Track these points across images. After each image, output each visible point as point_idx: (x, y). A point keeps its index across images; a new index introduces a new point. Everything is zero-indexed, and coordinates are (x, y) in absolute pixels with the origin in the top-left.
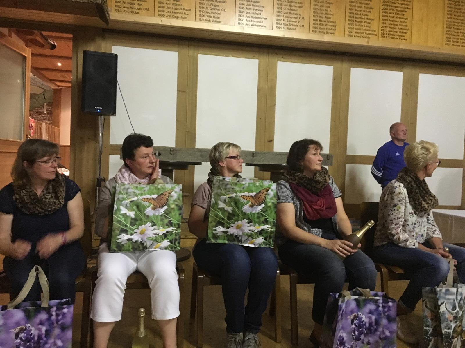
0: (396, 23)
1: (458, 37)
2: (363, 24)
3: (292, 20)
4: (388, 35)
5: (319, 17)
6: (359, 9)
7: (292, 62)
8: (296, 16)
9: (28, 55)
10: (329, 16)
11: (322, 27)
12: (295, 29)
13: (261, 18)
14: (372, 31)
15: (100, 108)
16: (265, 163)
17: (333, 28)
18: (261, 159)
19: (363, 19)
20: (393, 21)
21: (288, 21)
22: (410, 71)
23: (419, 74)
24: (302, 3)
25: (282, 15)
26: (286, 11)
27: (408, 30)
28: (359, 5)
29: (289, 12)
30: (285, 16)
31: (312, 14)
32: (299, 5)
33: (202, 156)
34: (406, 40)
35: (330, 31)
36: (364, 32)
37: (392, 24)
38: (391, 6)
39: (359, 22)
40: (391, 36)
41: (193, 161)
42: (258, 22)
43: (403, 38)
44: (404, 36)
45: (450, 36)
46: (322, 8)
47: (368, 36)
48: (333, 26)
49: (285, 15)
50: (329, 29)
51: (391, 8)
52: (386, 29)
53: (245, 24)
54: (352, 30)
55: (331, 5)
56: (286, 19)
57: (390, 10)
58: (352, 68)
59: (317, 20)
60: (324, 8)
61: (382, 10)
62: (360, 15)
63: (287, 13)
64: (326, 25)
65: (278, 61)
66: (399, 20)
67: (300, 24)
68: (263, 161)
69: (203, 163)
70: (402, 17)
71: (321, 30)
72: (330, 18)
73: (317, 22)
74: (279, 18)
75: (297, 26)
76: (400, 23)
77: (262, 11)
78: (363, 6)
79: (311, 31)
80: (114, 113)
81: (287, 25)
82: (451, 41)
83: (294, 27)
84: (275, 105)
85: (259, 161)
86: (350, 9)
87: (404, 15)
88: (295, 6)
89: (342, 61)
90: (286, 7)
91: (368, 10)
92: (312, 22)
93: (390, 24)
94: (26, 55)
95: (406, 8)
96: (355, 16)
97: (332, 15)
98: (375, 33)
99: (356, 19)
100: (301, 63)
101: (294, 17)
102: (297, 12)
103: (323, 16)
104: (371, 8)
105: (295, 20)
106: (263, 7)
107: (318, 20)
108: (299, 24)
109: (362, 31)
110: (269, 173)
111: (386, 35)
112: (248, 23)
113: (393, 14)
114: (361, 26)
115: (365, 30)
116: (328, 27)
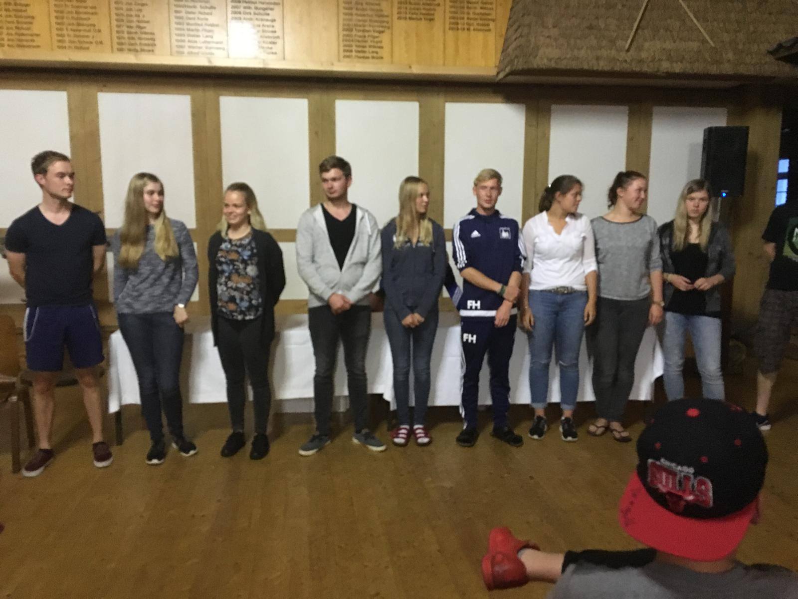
1: (363, 44)
2: (200, 33)
3: (82, 33)
5: (125, 27)
6: (192, 10)
7: (121, 92)
8: (87, 28)
10: (142, 25)
11: (133, 42)
12: (88, 48)
13: (32, 35)
14: (217, 43)
17: (150, 42)
19: (198, 25)
21: (76, 36)
22: (319, 96)
24: (95, 7)
25: (64, 27)
26: (71, 21)
27: (278, 37)
28: (191, 4)
29: (75, 22)
30: (69, 29)
31: (114, 23)
32: (90, 11)
34: (276, 54)
35: (146, 48)
36: (204, 45)
38: (246, 2)
39: (192, 30)
44: (272, 48)
45: (351, 43)
46: (129, 13)
47: (210, 51)
48: (151, 39)
49: (70, 27)
50: (146, 45)
51: (245, 5)
53: (6, 45)
54: (183, 44)
55: (144, 7)
56: (72, 33)
57: (245, 8)
59: (123, 32)
60: (133, 13)
61: (230, 9)
62: (194, 19)
63: (73, 24)
64: (140, 39)
66: (261, 23)
67: (95, 40)
70: (266, 17)
71: (132, 48)
72: (144, 27)
73: (123, 35)
74: (60, 32)
75: (91, 43)
76: (264, 28)
77: (31, 23)
78: (198, 5)
79: (115, 50)
81: (74, 42)
82: (354, 50)
83: (87, 45)
86: (176, 12)
87: (268, 14)
88: (86, 13)
89: (204, 86)
90: (70, 16)
91: (207, 11)
92: (115, 35)
95: (271, 4)
96: (186, 21)
97: (148, 22)
98: (222, 46)
99: (189, 27)
101: (85, 30)
102: (90, 22)
103: (132, 24)
104: (212, 7)
105: (87, 34)
106: (33, 18)
107: (125, 33)
108: (94, 41)
109: (200, 45)
112: (10, 43)
113: (250, 14)
114: (198, 36)
115: (205, 42)
116: (143, 42)
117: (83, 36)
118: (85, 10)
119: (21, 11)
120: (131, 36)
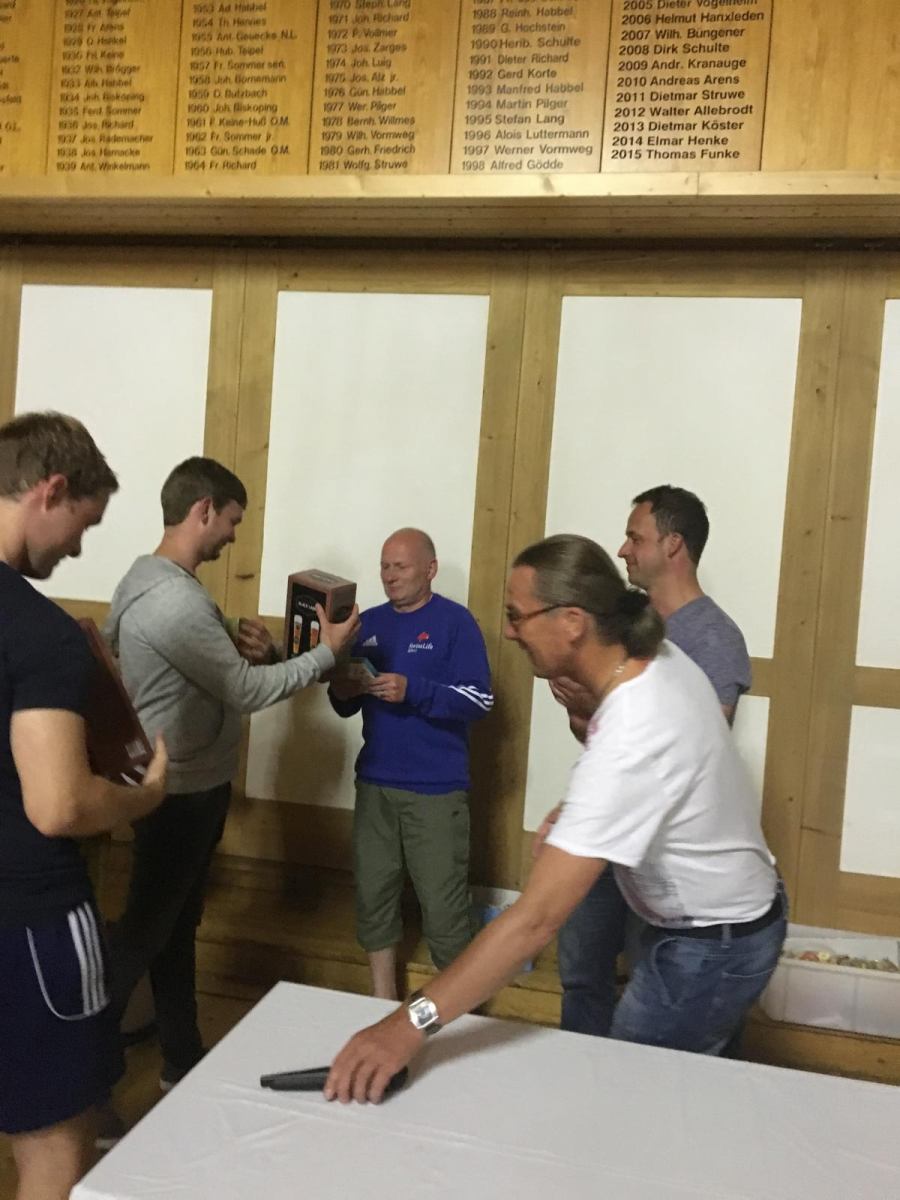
0: (688, 89)
2: (531, 112)
3: (244, 130)
4: (645, 146)
5: (346, 107)
6: (517, 52)
7: (329, 290)
8: (257, 116)
10: (387, 100)
11: (358, 144)
12: (253, 166)
13: (134, 139)
17: (403, 142)
20: (672, 81)
21: (228, 137)
23: (883, 303)
24: (281, 64)
25: (207, 116)
26: (222, 102)
27: (748, 109)
28: (515, 37)
29: (231, 102)
30: (217, 122)
31: (321, 99)
32: (268, 72)
34: (736, 154)
35: (389, 158)
36: (536, 143)
37: (666, 97)
38: (665, 19)
39: (512, 106)
40: (661, 149)
42: (123, 153)
43: (721, 148)
44: (724, 141)
46: (360, 71)
47: (552, 157)
48: (405, 135)
49: (218, 116)
50: (388, 150)
51: (660, 26)
52: (637, 119)
53: (79, 165)
54: (483, 142)
55: (398, 54)
56: (220, 130)
57: (659, 35)
58: (566, 300)
59: (338, 121)
61: (618, 42)
62: (520, 75)
63: (226, 108)
64: (375, 135)
65: (280, 290)
66: (701, 73)
67: (271, 143)
70: (716, 56)
71: (356, 159)
72: (392, 106)
73: (338, 129)
74: (195, 130)
75: (262, 151)
76: (709, 87)
77: (136, 111)
78: (534, 37)
79: (315, 165)
81: (223, 152)
83: (251, 158)
84: (267, 446)
86: (475, 60)
87: (726, 48)
88: (258, 79)
89: (527, 270)
90: (223, 88)
91: (556, 51)
92: (319, 128)
93: (654, 96)
95: (737, 18)
96: (497, 82)
97: (401, 91)
98: (585, 142)
99: (503, 97)
101: (251, 122)
102: (265, 101)
103: (362, 100)
104: (569, 41)
105: (254, 130)
106: (142, 98)
107: (345, 121)
108: (268, 146)
109: (528, 144)
111: (635, 147)
112: (88, 160)
113: (674, 50)
114: (523, 120)
115: (540, 135)
116: (384, 143)
117: (246, 137)
118: (256, 72)
119: (120, 83)
120: (354, 128)
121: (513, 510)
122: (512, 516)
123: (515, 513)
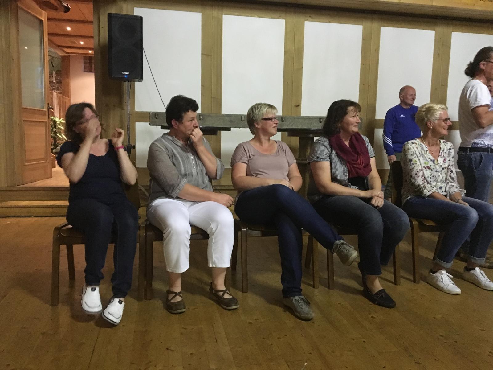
7: (320, 22)
9: (44, 19)
15: (127, 73)
16: (294, 127)
18: (290, 123)
22: (442, 29)
23: (451, 33)
33: (231, 121)
41: (223, 127)
58: (382, 28)
65: (305, 21)
68: (292, 126)
69: (232, 128)
80: (141, 78)
84: (302, 67)
85: (288, 126)
89: (372, 19)
94: (43, 19)
100: (330, 22)
110: (298, 138)
121: (369, 85)
122: (369, 86)
123: (370, 86)
